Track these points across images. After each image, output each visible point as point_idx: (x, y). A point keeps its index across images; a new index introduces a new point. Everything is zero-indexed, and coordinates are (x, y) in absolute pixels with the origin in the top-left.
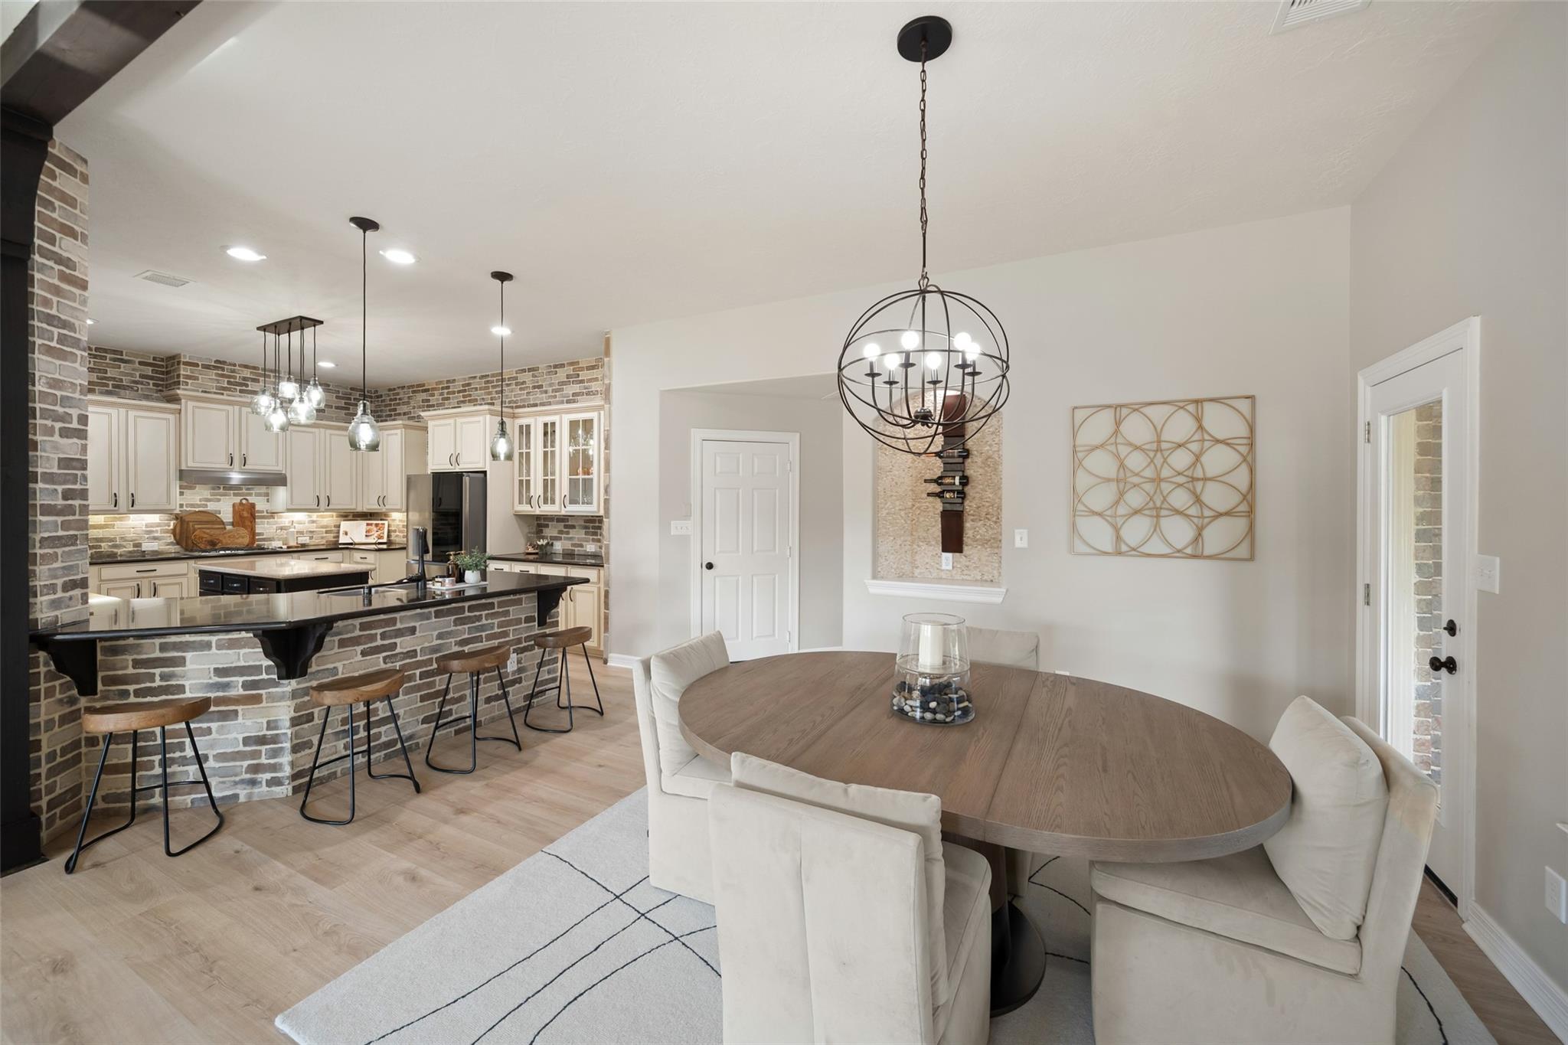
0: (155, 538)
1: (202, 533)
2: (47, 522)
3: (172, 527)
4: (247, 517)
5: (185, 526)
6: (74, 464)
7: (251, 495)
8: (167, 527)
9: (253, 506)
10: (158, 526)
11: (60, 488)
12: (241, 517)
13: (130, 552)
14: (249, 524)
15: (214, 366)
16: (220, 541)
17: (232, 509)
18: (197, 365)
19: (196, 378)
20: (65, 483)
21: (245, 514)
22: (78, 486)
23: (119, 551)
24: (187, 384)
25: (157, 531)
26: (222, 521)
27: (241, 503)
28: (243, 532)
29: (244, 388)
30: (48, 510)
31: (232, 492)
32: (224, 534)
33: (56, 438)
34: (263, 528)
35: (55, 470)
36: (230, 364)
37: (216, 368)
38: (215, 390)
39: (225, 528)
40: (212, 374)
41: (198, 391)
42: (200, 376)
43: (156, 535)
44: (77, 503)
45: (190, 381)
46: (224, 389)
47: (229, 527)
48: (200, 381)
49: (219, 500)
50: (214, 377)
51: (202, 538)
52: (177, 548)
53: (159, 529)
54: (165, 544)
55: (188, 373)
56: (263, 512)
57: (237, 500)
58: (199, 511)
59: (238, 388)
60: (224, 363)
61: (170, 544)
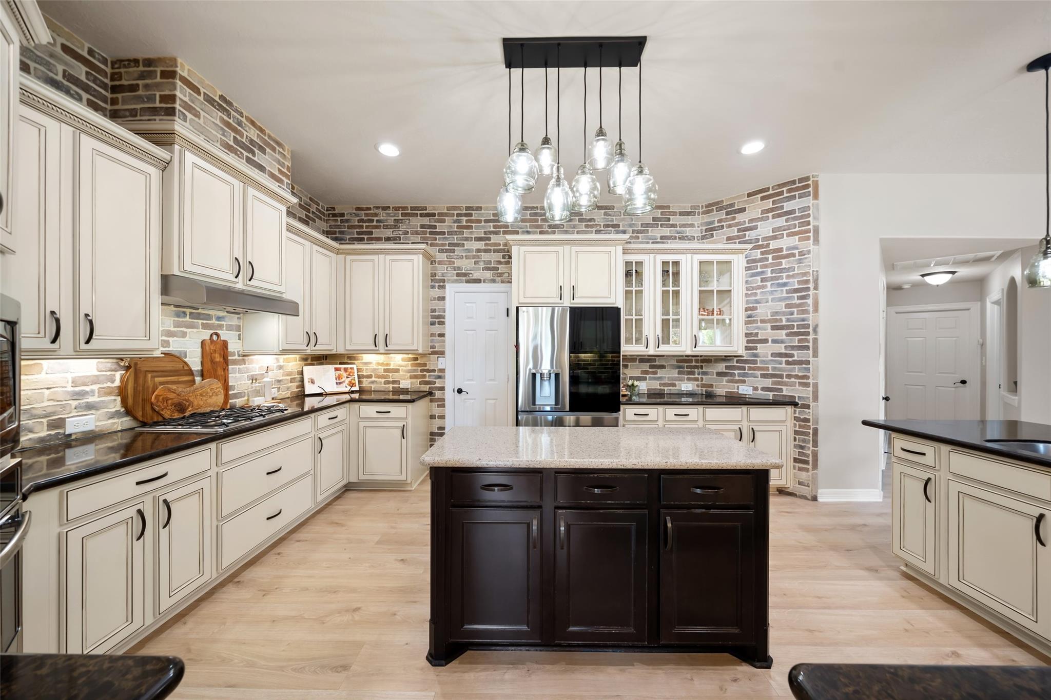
0: (90, 407)
1: (167, 391)
3: (117, 383)
4: (220, 362)
5: (141, 381)
8: (109, 384)
9: (225, 344)
10: (92, 384)
12: (212, 361)
13: (42, 439)
14: (222, 373)
16: (191, 404)
17: (199, 350)
18: (199, 92)
19: (196, 113)
21: (216, 358)
24: (185, 119)
25: (93, 391)
26: (191, 370)
27: (210, 341)
28: (216, 386)
31: (200, 321)
32: (195, 393)
34: (236, 377)
39: (193, 381)
41: (198, 135)
42: (202, 113)
43: (91, 399)
45: (188, 115)
46: (230, 148)
47: (198, 379)
48: (200, 120)
49: (184, 335)
50: (217, 122)
51: (167, 400)
52: (126, 422)
53: (95, 387)
55: (187, 100)
56: (235, 354)
57: (206, 335)
58: (160, 354)
59: (244, 153)
60: (231, 105)
61: (113, 416)
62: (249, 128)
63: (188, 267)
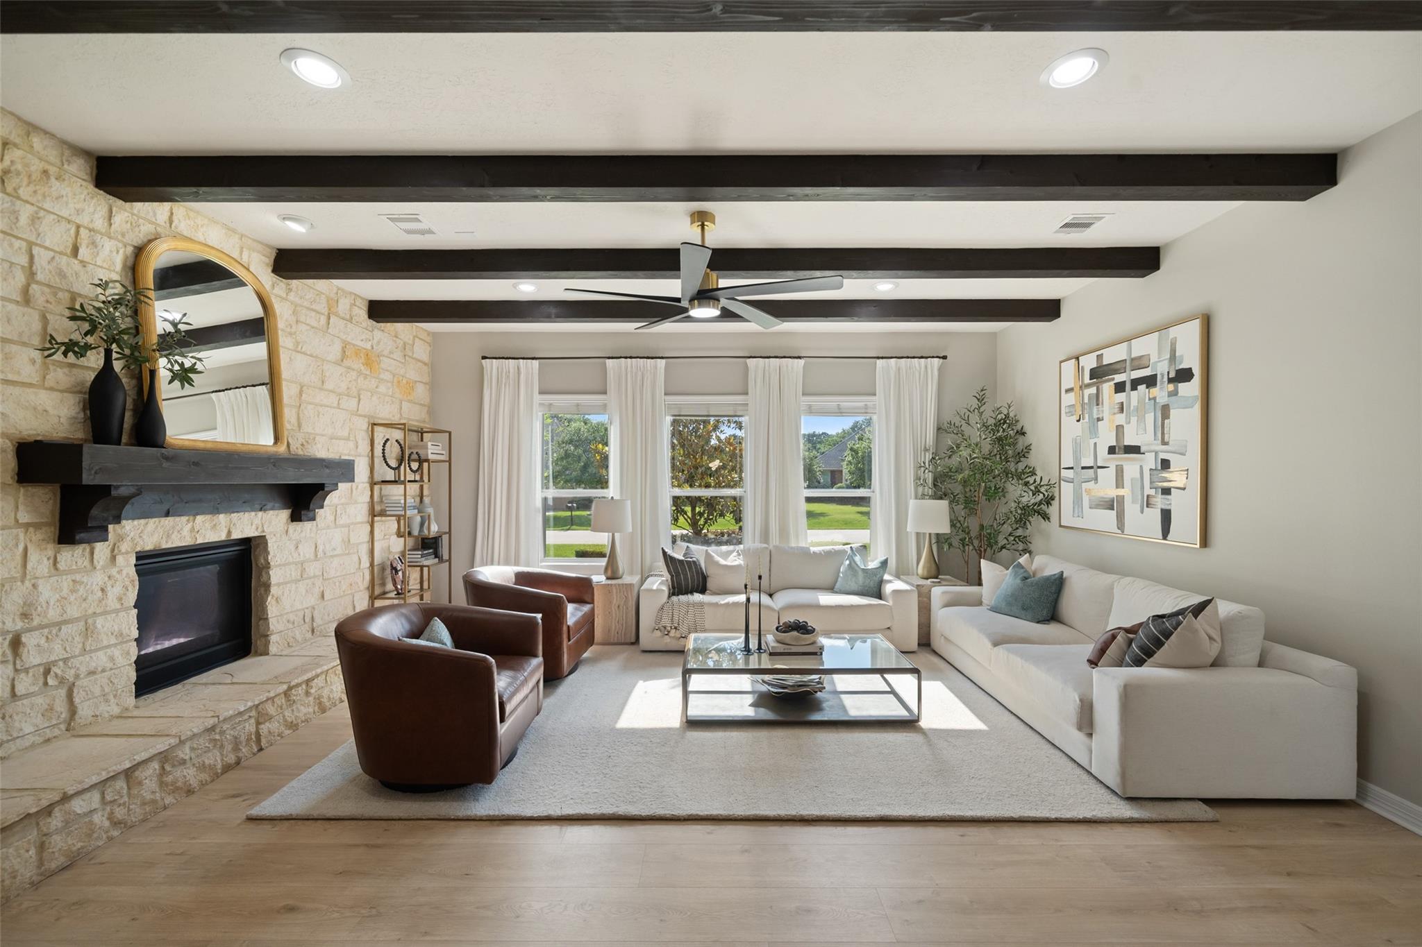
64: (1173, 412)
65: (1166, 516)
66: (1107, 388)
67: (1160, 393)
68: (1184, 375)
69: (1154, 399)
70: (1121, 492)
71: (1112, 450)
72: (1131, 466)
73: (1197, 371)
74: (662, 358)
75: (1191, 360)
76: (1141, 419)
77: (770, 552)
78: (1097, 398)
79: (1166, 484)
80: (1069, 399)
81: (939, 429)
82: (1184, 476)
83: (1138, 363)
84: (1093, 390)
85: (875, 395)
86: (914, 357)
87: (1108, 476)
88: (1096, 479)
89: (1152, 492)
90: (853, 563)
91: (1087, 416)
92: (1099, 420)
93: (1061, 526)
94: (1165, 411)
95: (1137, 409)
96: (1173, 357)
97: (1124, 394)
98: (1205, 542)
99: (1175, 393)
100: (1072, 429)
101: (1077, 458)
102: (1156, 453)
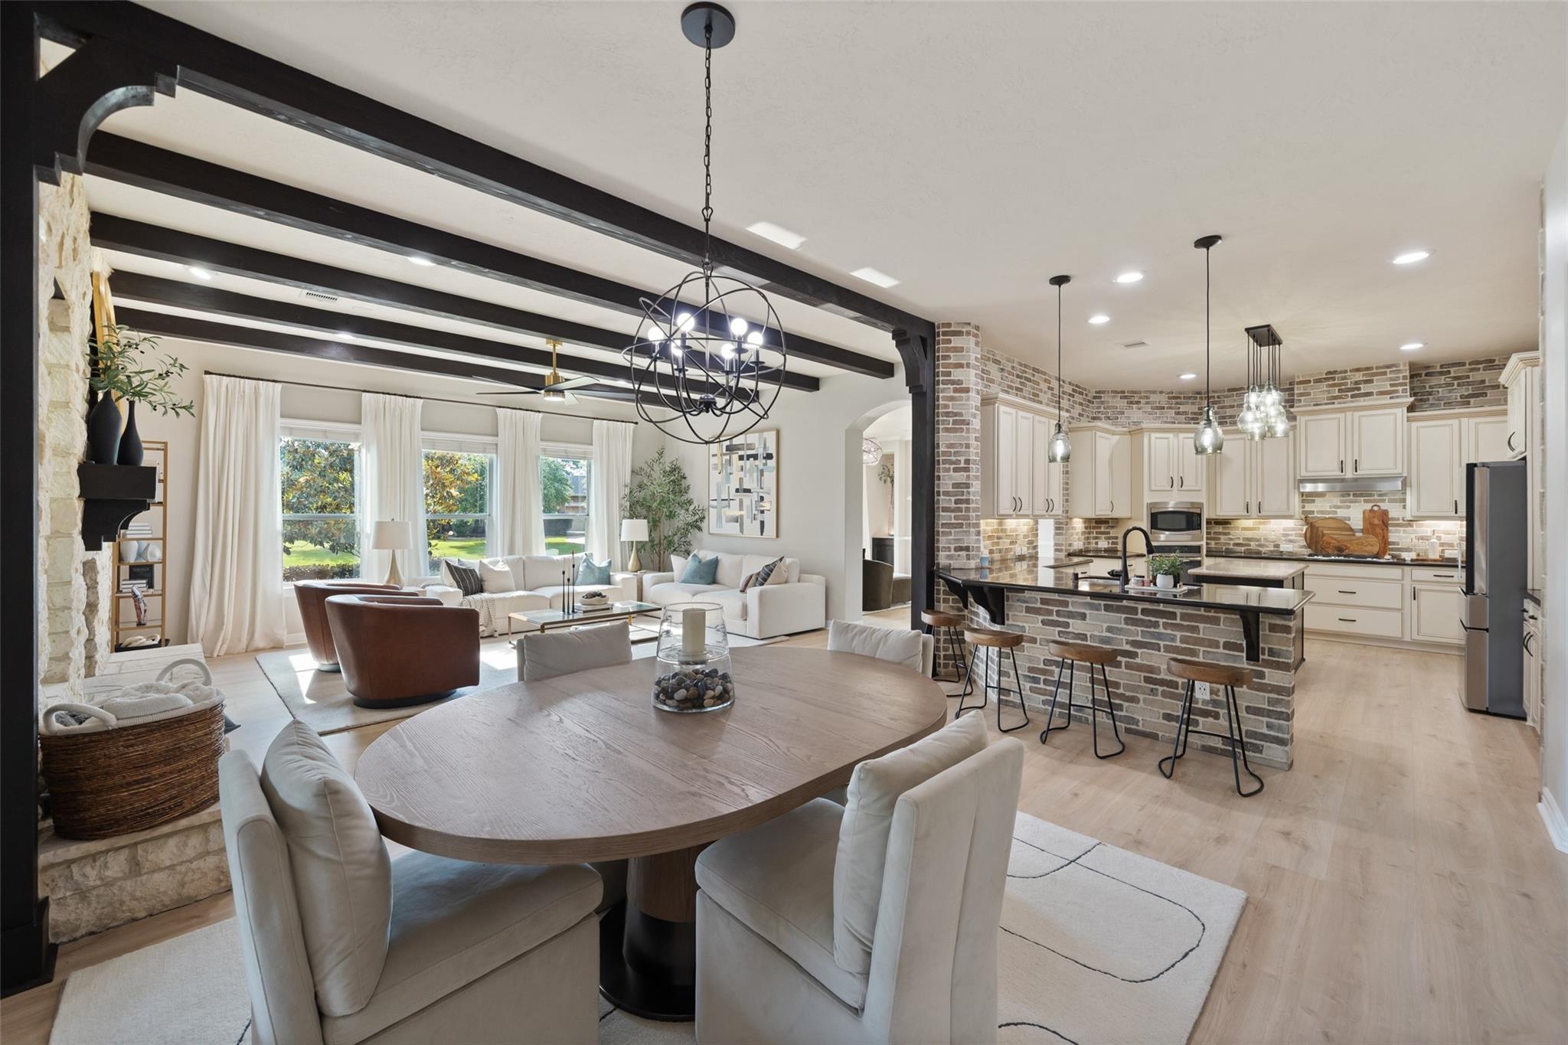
0: (1291, 541)
1: (1332, 535)
2: (945, 516)
3: (1304, 532)
4: (1380, 525)
5: (1315, 532)
6: (962, 486)
7: (1383, 501)
8: (1300, 532)
9: (1385, 513)
10: (1292, 530)
11: (953, 499)
12: (1371, 524)
13: (1271, 551)
14: (1381, 532)
15: (1325, 379)
16: (1347, 548)
17: (1362, 516)
18: (1309, 381)
19: (1309, 394)
20: (956, 496)
21: (1376, 522)
22: (965, 497)
23: (1263, 550)
24: (1300, 401)
25: (1292, 535)
26: (1351, 528)
27: (1371, 511)
28: (1372, 539)
29: (1356, 392)
30: (945, 510)
31: (1362, 498)
32: (1351, 541)
33: (951, 473)
34: (1395, 536)
35: (951, 489)
36: (1341, 372)
37: (1326, 379)
38: (1326, 401)
39: (1354, 535)
40: (1323, 386)
41: (1310, 405)
42: (1312, 391)
43: (1291, 538)
44: (964, 506)
45: (1302, 398)
46: (1335, 398)
47: (1359, 534)
48: (1312, 396)
49: (1349, 507)
50: (1325, 389)
51: (1330, 543)
52: (1308, 551)
53: (1294, 533)
54: (1296, 545)
55: (1302, 391)
56: (1398, 519)
57: (1368, 506)
58: (1329, 518)
59: (1349, 394)
60: (1335, 372)
61: (1302, 547)
62: (1354, 375)
63: (1302, 475)
64: (765, 473)
65: (762, 523)
66: (735, 457)
67: (760, 462)
68: (769, 456)
69: (757, 466)
70: (742, 513)
71: (737, 491)
72: (747, 500)
73: (774, 455)
74: (421, 398)
75: (772, 450)
76: (751, 475)
77: (524, 562)
78: (730, 462)
79: (762, 509)
80: (714, 460)
81: (633, 472)
82: (769, 505)
83: (750, 447)
84: (728, 457)
85: (592, 445)
86: (618, 421)
87: (735, 504)
88: (729, 506)
89: (756, 512)
90: (590, 565)
91: (724, 471)
92: (731, 474)
93: (710, 534)
94: (762, 472)
95: (749, 470)
96: (765, 447)
97: (743, 462)
98: (777, 536)
99: (765, 464)
100: (716, 477)
101: (719, 494)
102: (758, 493)
